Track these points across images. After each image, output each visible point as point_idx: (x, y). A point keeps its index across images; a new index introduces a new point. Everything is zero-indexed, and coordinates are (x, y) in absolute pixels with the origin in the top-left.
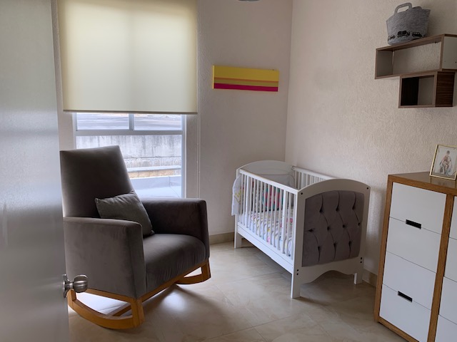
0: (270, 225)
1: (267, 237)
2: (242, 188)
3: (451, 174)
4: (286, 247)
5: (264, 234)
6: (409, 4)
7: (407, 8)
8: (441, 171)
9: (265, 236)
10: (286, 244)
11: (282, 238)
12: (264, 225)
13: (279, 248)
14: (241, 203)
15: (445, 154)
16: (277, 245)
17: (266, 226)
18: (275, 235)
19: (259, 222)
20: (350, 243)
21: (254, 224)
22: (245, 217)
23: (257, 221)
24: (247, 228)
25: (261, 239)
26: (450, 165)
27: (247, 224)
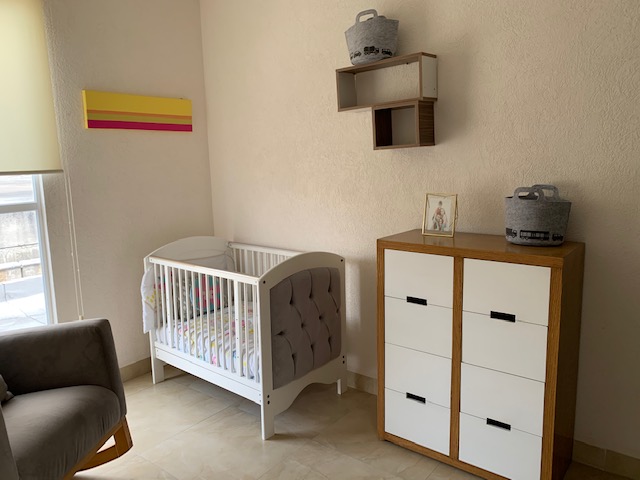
0: (214, 337)
1: (211, 355)
2: (158, 287)
3: (446, 229)
4: (245, 367)
5: (205, 352)
6: (374, 11)
7: (372, 16)
8: (435, 227)
9: (208, 355)
10: (245, 361)
11: (238, 354)
12: (204, 340)
13: (234, 371)
14: (158, 310)
15: (437, 206)
16: (229, 365)
17: (207, 340)
18: (225, 351)
19: (194, 336)
20: (329, 339)
21: (185, 340)
22: (167, 331)
23: (191, 335)
24: (173, 348)
25: (200, 362)
26: (444, 218)
27: (173, 342)
